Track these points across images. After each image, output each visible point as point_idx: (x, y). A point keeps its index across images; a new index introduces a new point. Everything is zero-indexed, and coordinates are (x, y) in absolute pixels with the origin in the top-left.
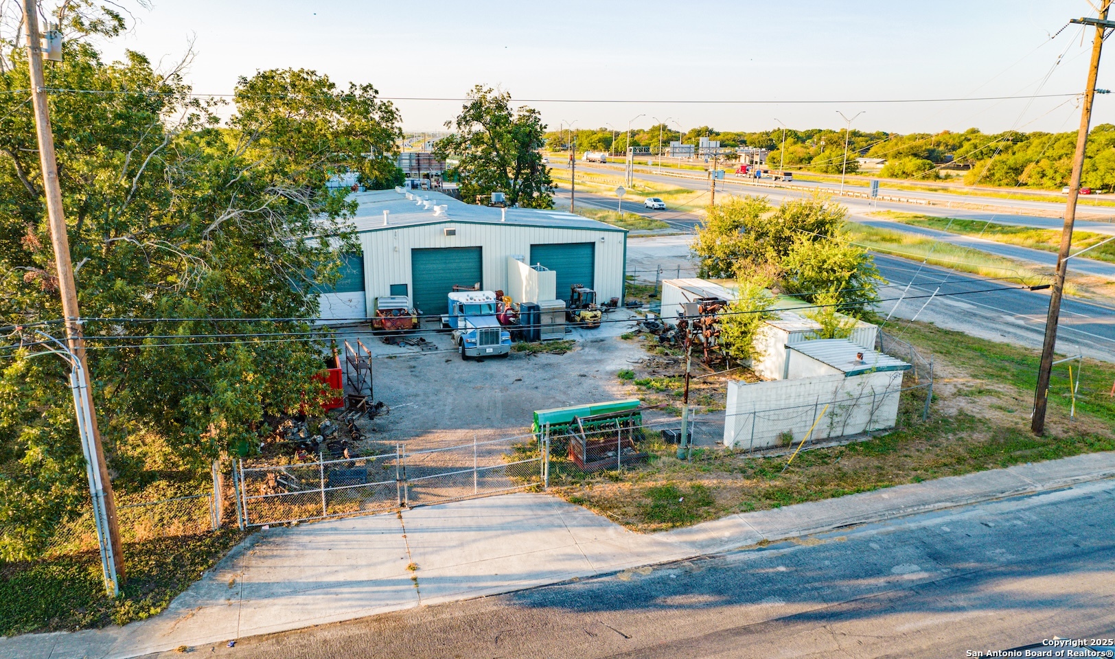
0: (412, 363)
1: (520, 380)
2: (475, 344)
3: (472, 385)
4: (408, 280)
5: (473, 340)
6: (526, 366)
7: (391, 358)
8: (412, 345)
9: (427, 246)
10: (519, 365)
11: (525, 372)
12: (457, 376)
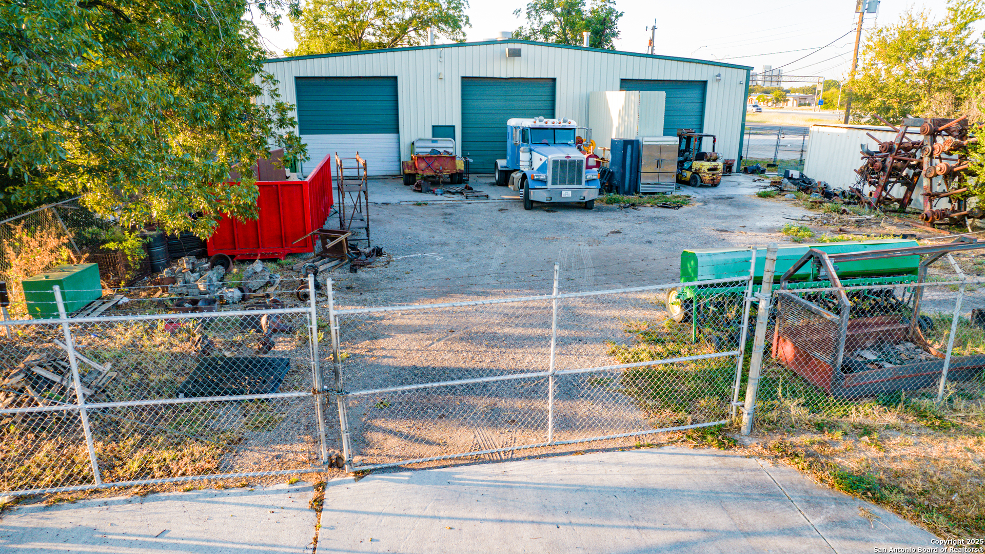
0: (448, 211)
1: (618, 232)
2: (544, 182)
3: (538, 235)
4: (455, 119)
5: (542, 177)
6: (624, 218)
7: (419, 205)
8: (454, 194)
9: (483, 74)
10: (613, 216)
11: (623, 225)
12: (514, 225)
